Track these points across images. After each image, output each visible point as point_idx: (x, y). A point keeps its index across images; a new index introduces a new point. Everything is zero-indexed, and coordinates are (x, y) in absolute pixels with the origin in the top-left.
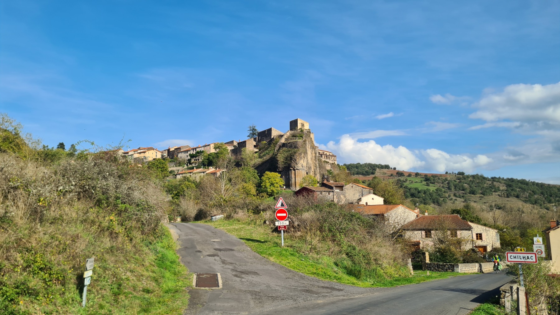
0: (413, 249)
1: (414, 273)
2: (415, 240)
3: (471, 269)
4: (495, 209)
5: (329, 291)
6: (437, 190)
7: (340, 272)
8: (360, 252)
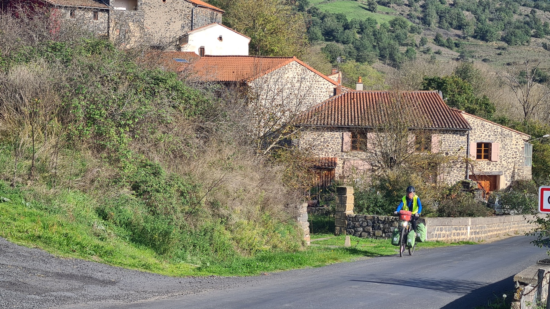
0: (316, 180)
1: (313, 240)
2: (322, 155)
3: (454, 231)
4: (530, 81)
5: (76, 284)
6: (393, 24)
7: (113, 234)
8: (172, 183)
